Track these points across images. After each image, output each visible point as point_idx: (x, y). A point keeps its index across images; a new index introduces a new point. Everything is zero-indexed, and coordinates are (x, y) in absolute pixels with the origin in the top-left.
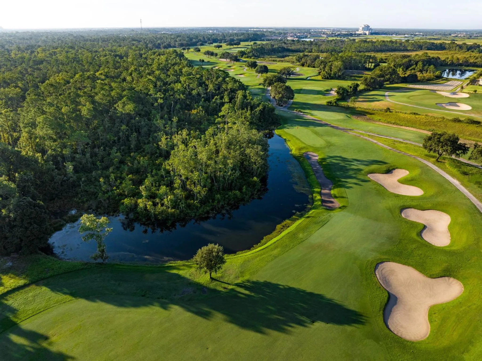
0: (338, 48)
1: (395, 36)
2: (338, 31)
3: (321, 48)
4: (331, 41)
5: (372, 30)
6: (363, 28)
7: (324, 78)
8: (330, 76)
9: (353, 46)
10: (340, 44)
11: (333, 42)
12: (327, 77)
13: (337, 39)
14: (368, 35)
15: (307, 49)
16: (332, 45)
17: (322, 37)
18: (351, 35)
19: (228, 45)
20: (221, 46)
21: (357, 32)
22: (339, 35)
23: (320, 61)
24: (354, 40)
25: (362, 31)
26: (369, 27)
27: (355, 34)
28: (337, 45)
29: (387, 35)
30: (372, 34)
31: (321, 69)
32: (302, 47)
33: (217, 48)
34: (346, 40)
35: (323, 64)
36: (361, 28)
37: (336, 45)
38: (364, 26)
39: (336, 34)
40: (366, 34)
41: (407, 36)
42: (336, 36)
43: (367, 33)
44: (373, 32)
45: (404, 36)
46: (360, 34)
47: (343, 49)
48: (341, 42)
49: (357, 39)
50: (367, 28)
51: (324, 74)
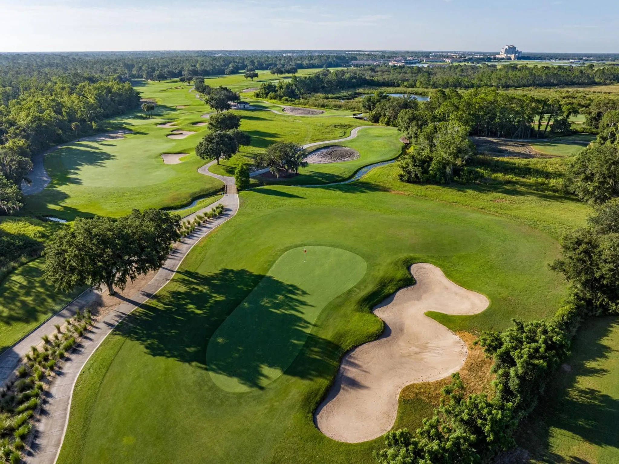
0: (466, 79)
1: (554, 61)
2: (469, 55)
3: (433, 79)
4: (456, 67)
5: (519, 53)
6: (506, 51)
7: (405, 178)
8: (425, 172)
9: (494, 75)
10: (470, 72)
11: (459, 69)
12: (416, 175)
13: (467, 64)
14: (514, 60)
15: (407, 80)
16: (456, 74)
17: (444, 62)
18: (489, 59)
19: (274, 73)
20: (256, 75)
21: (497, 56)
22: (470, 59)
23: (407, 117)
24: (495, 66)
25: (505, 55)
26: (515, 48)
27: (495, 59)
28: (465, 74)
29: (542, 59)
30: (519, 58)
31: (410, 138)
32: (400, 76)
33: (249, 79)
34: (481, 66)
35: (414, 122)
36: (503, 51)
37: (463, 74)
38: (507, 47)
39: (467, 58)
40: (510, 59)
41: (573, 61)
42: (465, 60)
43: (512, 56)
44: (520, 56)
45: (568, 61)
46: (502, 59)
47: (475, 82)
48: (473, 68)
49: (499, 66)
50: (512, 50)
51: (408, 164)
